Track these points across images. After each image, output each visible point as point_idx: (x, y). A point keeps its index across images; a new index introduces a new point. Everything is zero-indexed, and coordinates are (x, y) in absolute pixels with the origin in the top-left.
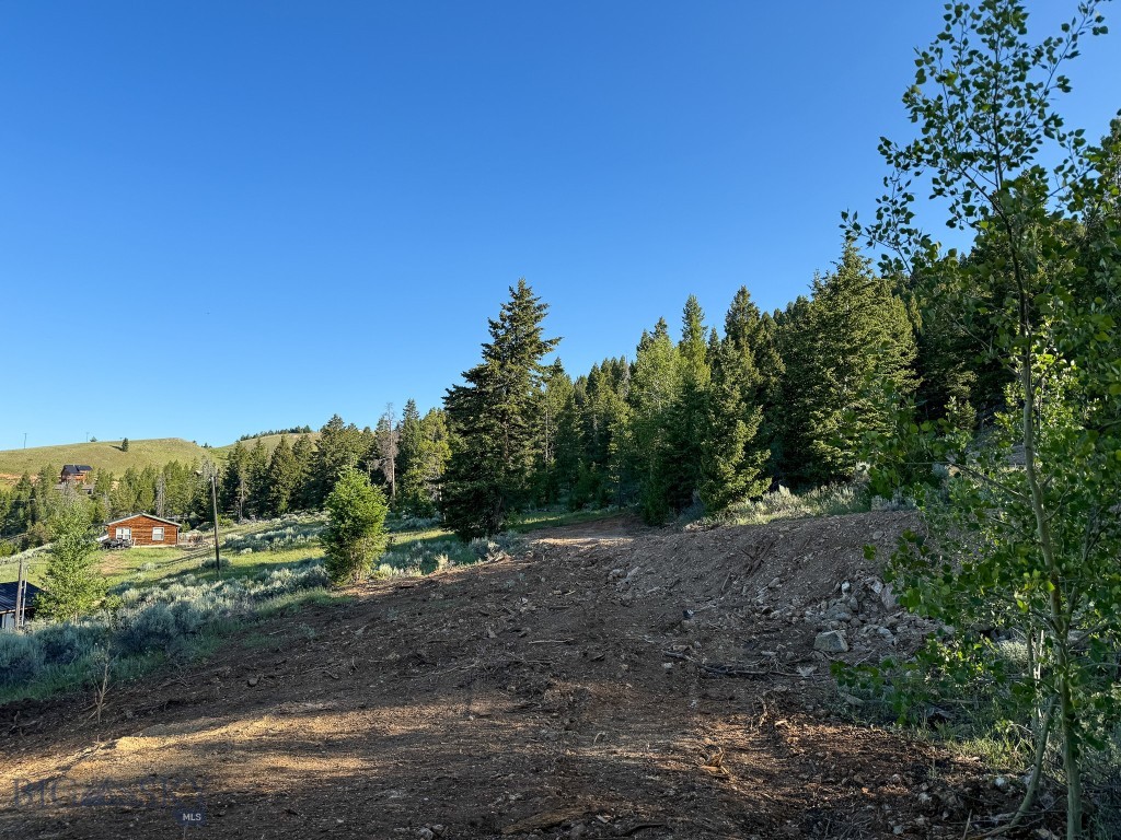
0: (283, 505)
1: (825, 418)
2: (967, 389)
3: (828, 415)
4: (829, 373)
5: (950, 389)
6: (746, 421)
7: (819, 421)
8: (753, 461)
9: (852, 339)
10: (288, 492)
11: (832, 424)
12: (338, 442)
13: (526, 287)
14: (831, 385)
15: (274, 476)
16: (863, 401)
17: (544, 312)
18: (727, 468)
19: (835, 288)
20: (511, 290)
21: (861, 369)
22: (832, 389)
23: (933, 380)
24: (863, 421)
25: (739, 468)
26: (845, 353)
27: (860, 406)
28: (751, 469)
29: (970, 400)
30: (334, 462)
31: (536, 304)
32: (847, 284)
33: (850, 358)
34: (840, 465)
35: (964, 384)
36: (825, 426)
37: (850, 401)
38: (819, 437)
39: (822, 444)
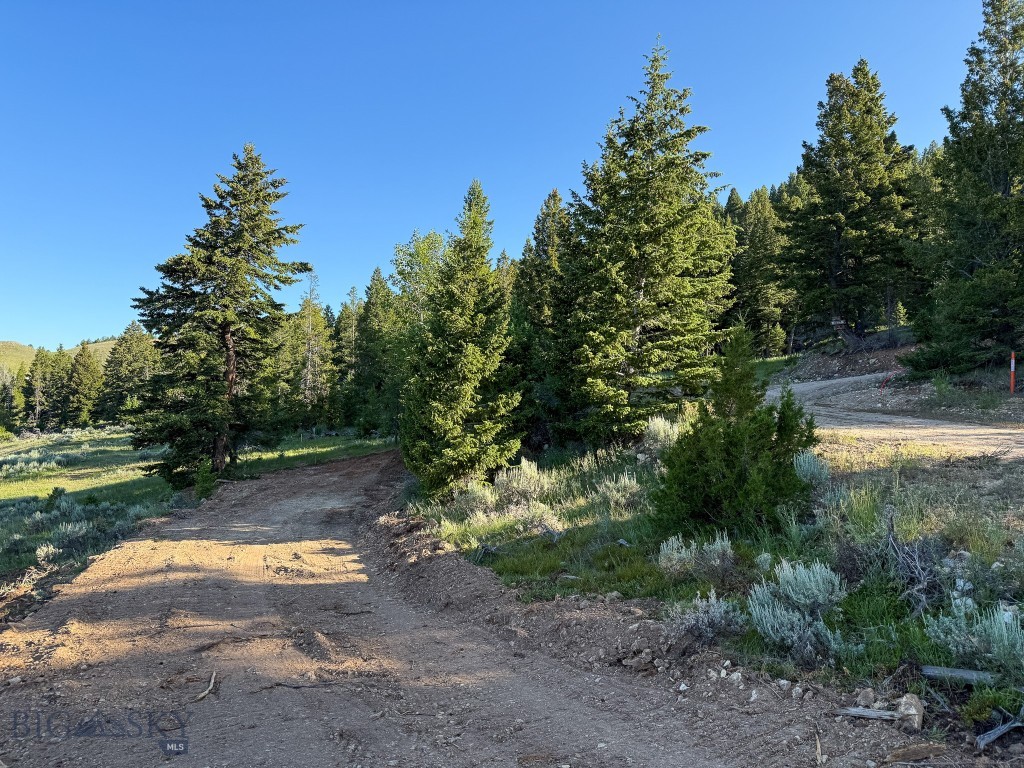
0: (84, 416)
1: (607, 343)
2: (778, 311)
3: (611, 338)
4: (615, 271)
5: (762, 310)
6: (483, 345)
7: (596, 348)
8: (494, 411)
9: (653, 217)
10: (90, 403)
11: (617, 353)
12: (135, 350)
13: (254, 154)
14: (616, 290)
15: (74, 385)
16: (665, 317)
17: (280, 190)
18: (448, 423)
19: (631, 135)
20: (235, 157)
21: (664, 266)
22: (618, 297)
23: (744, 302)
24: (662, 348)
25: (470, 422)
26: (641, 239)
27: (662, 326)
28: (488, 424)
29: (781, 323)
30: (131, 372)
31: (269, 179)
32: (649, 129)
33: (648, 248)
34: (627, 417)
35: (776, 306)
36: (606, 356)
37: (646, 317)
38: (595, 373)
39: (600, 384)
